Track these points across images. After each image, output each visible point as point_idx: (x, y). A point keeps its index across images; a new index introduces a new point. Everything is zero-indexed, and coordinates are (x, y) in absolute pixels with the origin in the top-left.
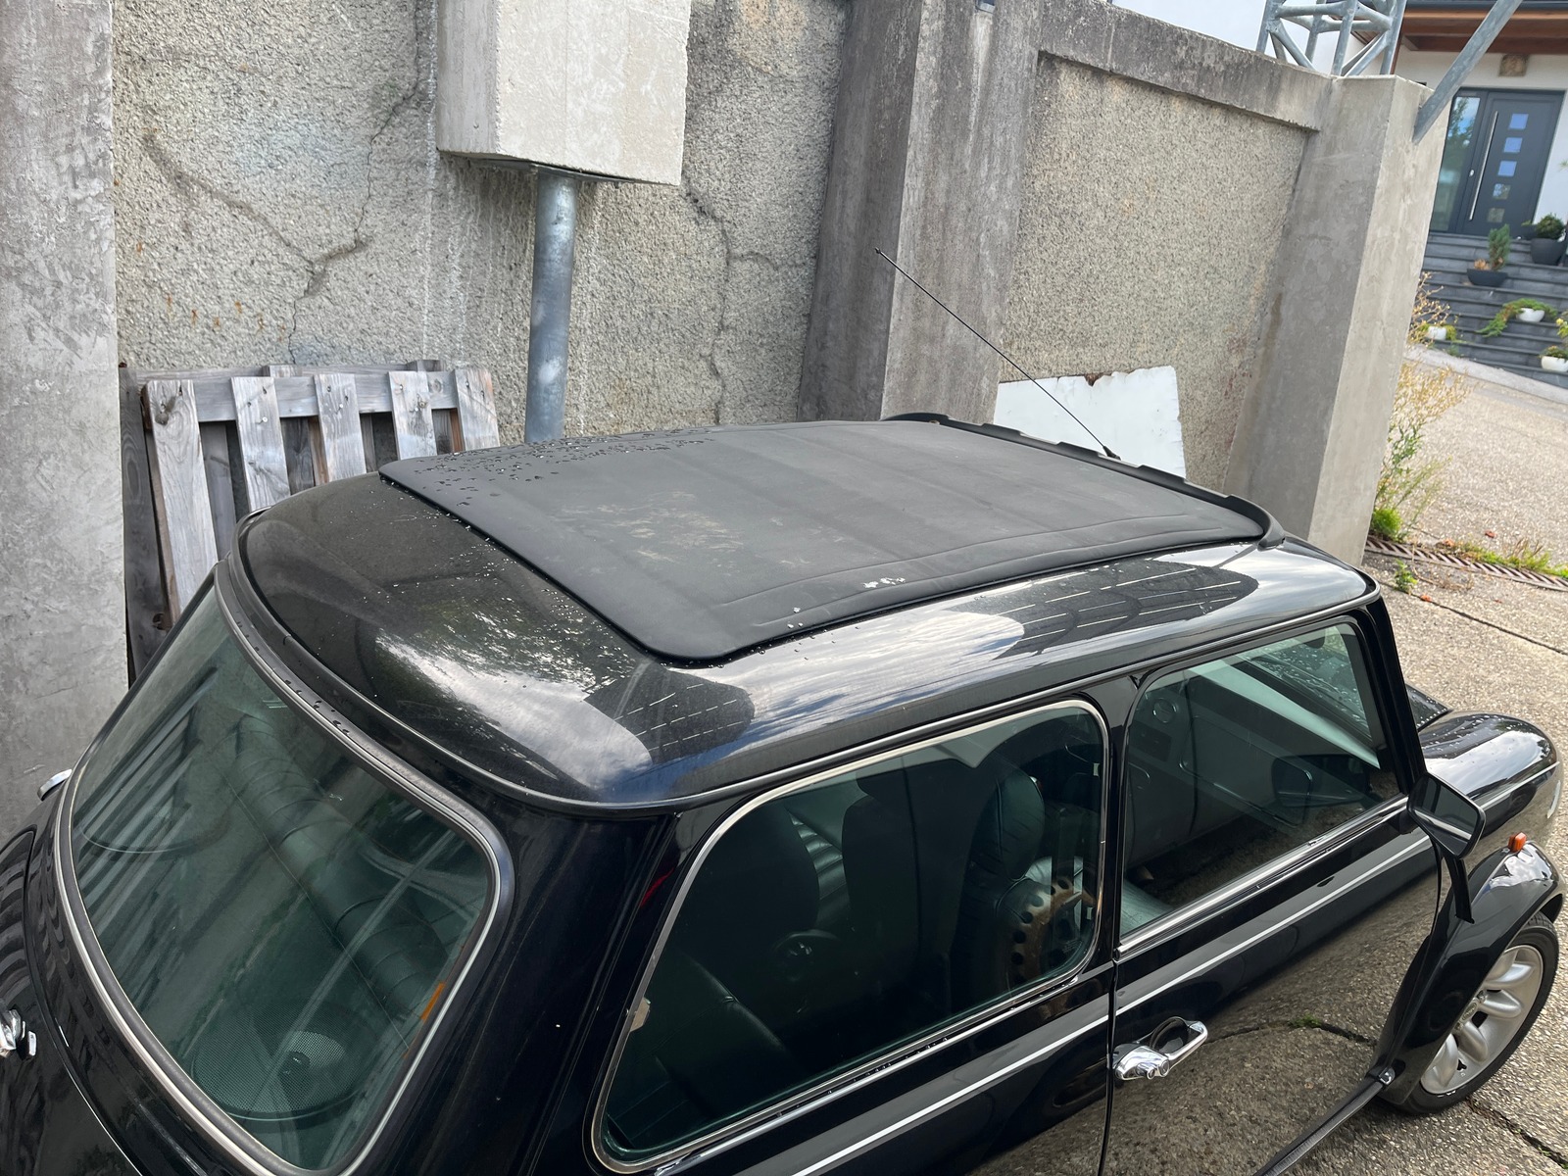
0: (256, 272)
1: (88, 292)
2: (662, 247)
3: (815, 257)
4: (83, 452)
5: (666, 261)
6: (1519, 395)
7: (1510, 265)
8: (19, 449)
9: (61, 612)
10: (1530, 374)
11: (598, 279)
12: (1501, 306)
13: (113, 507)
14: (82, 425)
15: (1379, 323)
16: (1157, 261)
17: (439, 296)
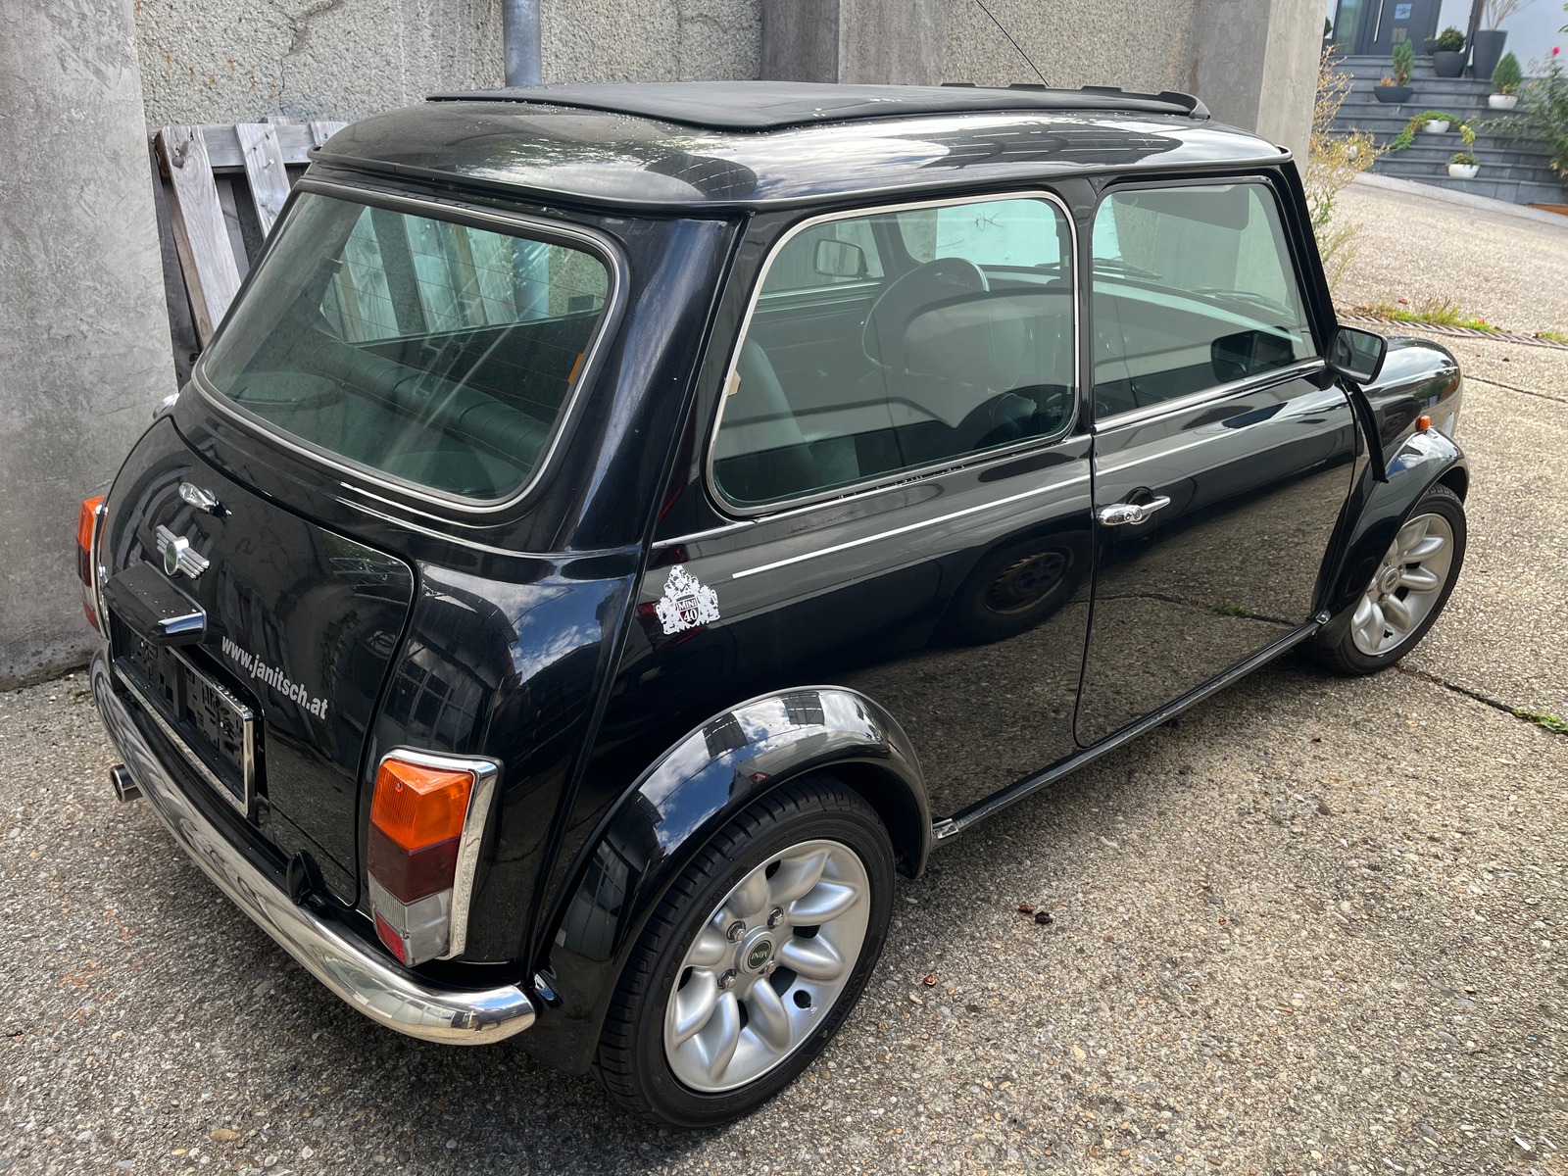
0: (244, 29)
1: (110, 25)
2: (617, 8)
3: (760, 20)
4: (119, 179)
5: (622, 22)
6: (1428, 201)
7: (1414, 80)
8: (62, 175)
9: (114, 334)
10: (1438, 183)
11: (560, 40)
12: (1409, 121)
13: (149, 233)
14: (115, 153)
15: (1288, 81)
16: (1080, 28)
17: (414, 54)
